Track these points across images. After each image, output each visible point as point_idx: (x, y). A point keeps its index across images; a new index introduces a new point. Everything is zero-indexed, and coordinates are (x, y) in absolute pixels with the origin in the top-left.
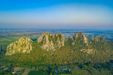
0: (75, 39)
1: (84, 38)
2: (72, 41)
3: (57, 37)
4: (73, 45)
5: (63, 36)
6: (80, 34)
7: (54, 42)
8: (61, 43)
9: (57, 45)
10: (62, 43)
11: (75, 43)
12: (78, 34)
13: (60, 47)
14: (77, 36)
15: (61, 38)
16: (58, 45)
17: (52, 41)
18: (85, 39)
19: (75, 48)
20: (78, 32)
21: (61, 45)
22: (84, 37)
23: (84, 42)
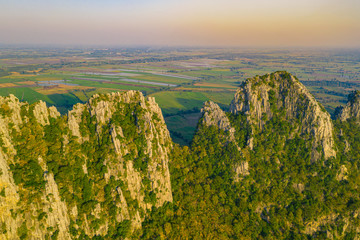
0: (245, 132)
1: (312, 124)
2: (228, 149)
3: (108, 127)
4: (237, 180)
5: (155, 116)
6: (283, 93)
7: (81, 181)
8: (146, 181)
9: (112, 209)
10: (156, 176)
11: (253, 165)
12: (266, 88)
13: (137, 222)
14: (258, 109)
15: (140, 139)
16: (122, 204)
17: (52, 187)
18: (325, 128)
19: (259, 208)
20: (263, 78)
21: (150, 196)
22: (318, 110)
23: (320, 148)
